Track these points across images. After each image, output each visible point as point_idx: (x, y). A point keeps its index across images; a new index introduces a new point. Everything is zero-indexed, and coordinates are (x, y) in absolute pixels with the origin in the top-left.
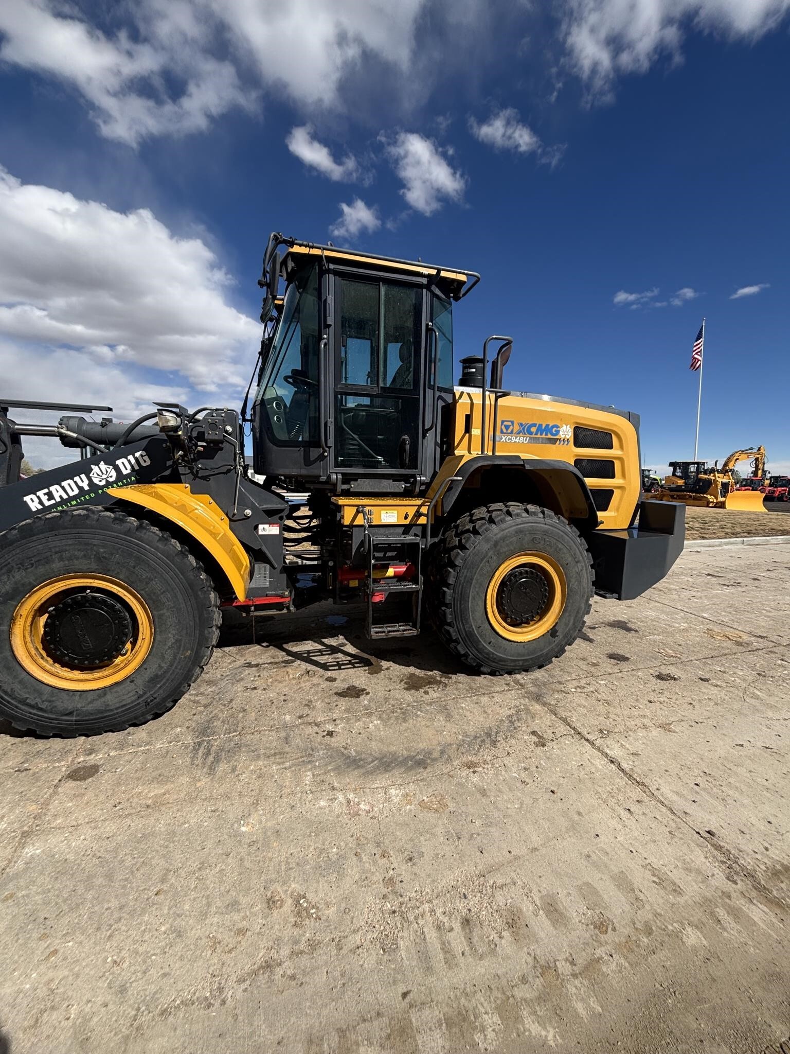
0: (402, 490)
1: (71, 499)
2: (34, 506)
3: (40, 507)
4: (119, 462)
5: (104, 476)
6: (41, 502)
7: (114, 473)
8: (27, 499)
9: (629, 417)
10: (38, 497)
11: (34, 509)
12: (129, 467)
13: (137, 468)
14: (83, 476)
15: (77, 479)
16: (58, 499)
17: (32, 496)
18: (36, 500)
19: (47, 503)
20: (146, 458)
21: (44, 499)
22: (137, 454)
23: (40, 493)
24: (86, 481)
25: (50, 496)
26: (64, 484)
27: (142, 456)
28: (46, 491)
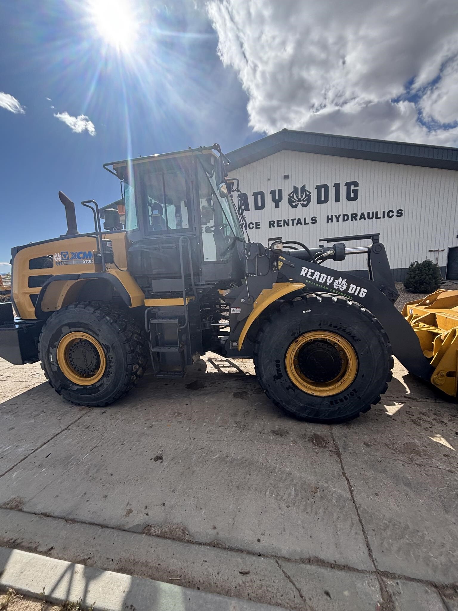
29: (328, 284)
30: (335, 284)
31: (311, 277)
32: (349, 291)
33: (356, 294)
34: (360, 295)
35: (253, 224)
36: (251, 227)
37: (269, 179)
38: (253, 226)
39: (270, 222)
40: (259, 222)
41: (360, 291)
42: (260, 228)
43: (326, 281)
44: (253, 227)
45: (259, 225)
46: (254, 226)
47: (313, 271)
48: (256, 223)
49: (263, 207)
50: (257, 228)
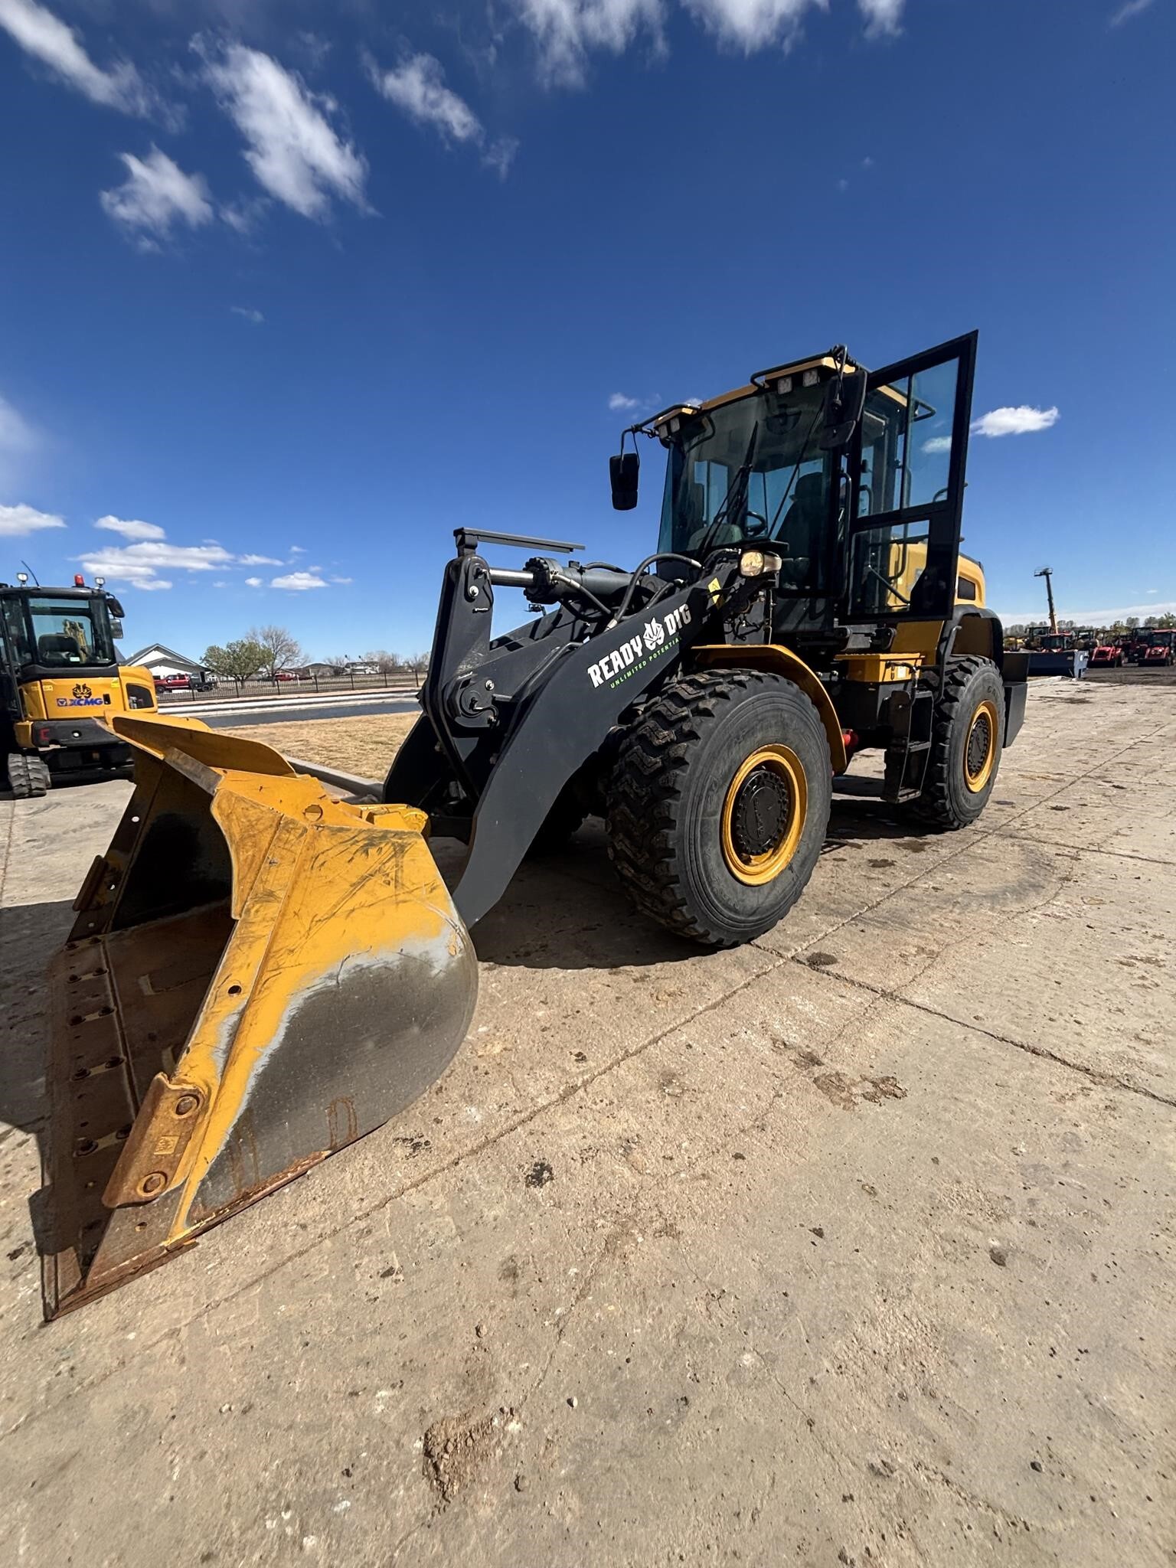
0: (869, 646)
1: (628, 668)
2: (597, 680)
3: (601, 681)
4: (666, 619)
5: (655, 638)
6: (602, 676)
7: (662, 634)
8: (590, 671)
9: (980, 565)
10: (600, 668)
11: (596, 685)
12: (674, 626)
13: (680, 626)
14: (638, 638)
15: (633, 642)
16: (617, 671)
17: (595, 667)
18: (598, 673)
19: (608, 676)
20: (688, 613)
21: (605, 668)
22: (682, 609)
23: (602, 663)
24: (640, 645)
25: (609, 664)
26: (622, 649)
27: (685, 610)
28: (607, 659)
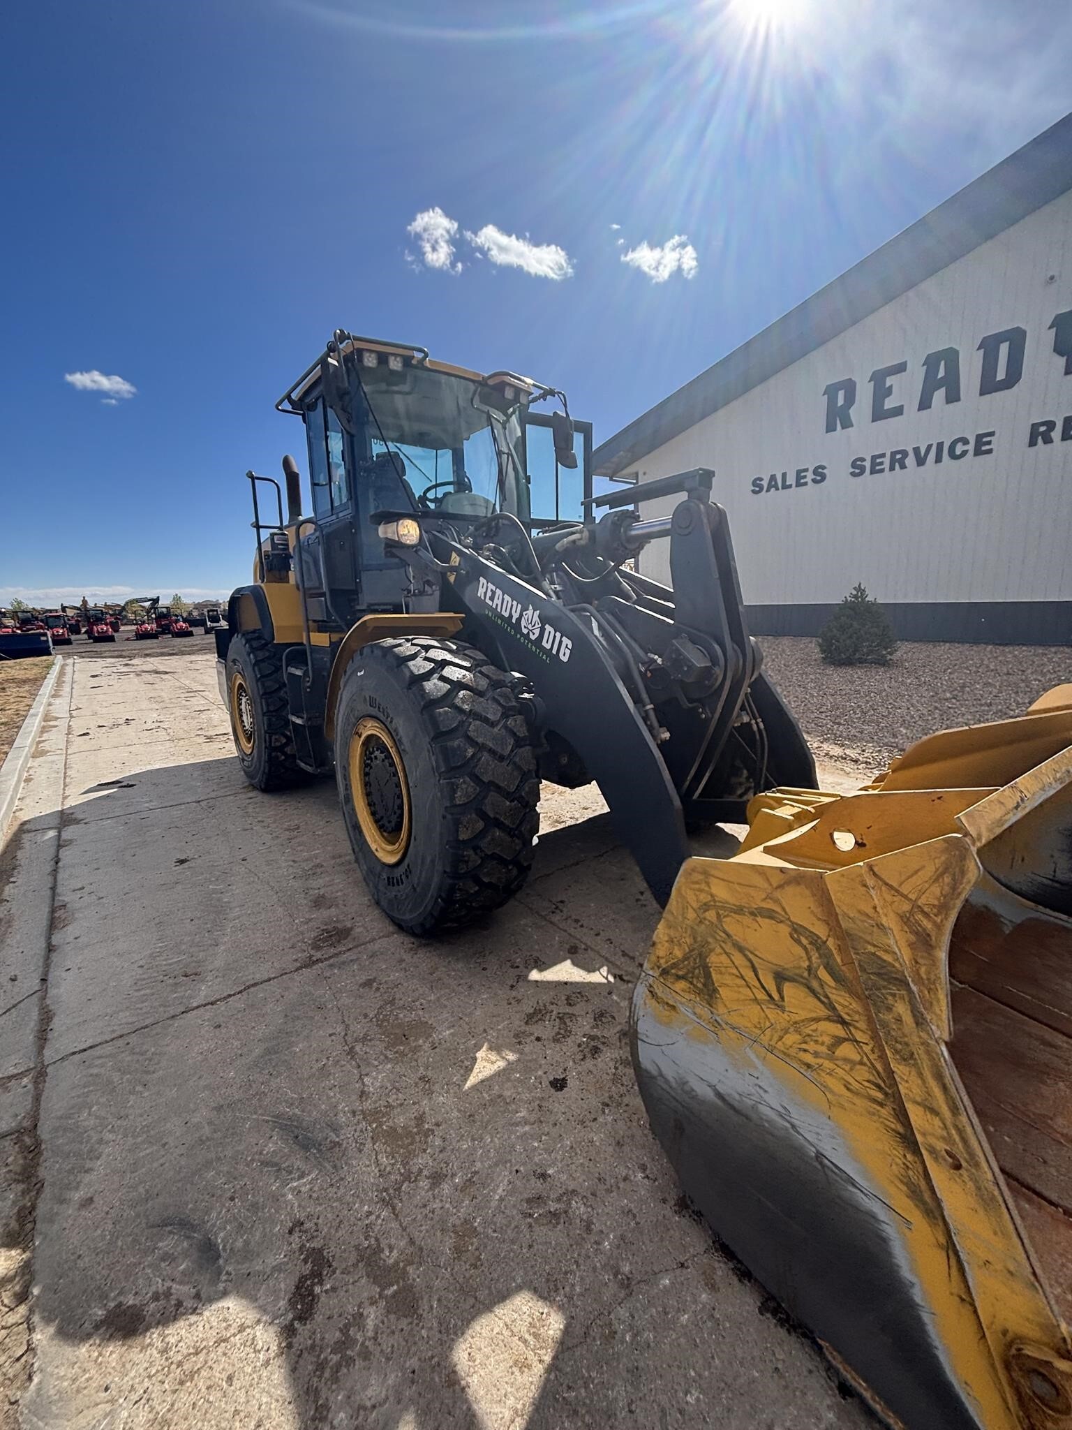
29: (514, 621)
30: (523, 623)
31: (490, 603)
32: (544, 643)
33: (554, 651)
34: (561, 657)
35: (965, 441)
36: (958, 452)
37: (1052, 278)
38: (965, 448)
39: (1034, 427)
40: (992, 434)
41: (561, 642)
42: (990, 451)
43: (511, 616)
44: (964, 453)
45: (989, 443)
46: (971, 447)
47: (494, 588)
48: (979, 438)
49: (1013, 377)
50: (978, 452)
